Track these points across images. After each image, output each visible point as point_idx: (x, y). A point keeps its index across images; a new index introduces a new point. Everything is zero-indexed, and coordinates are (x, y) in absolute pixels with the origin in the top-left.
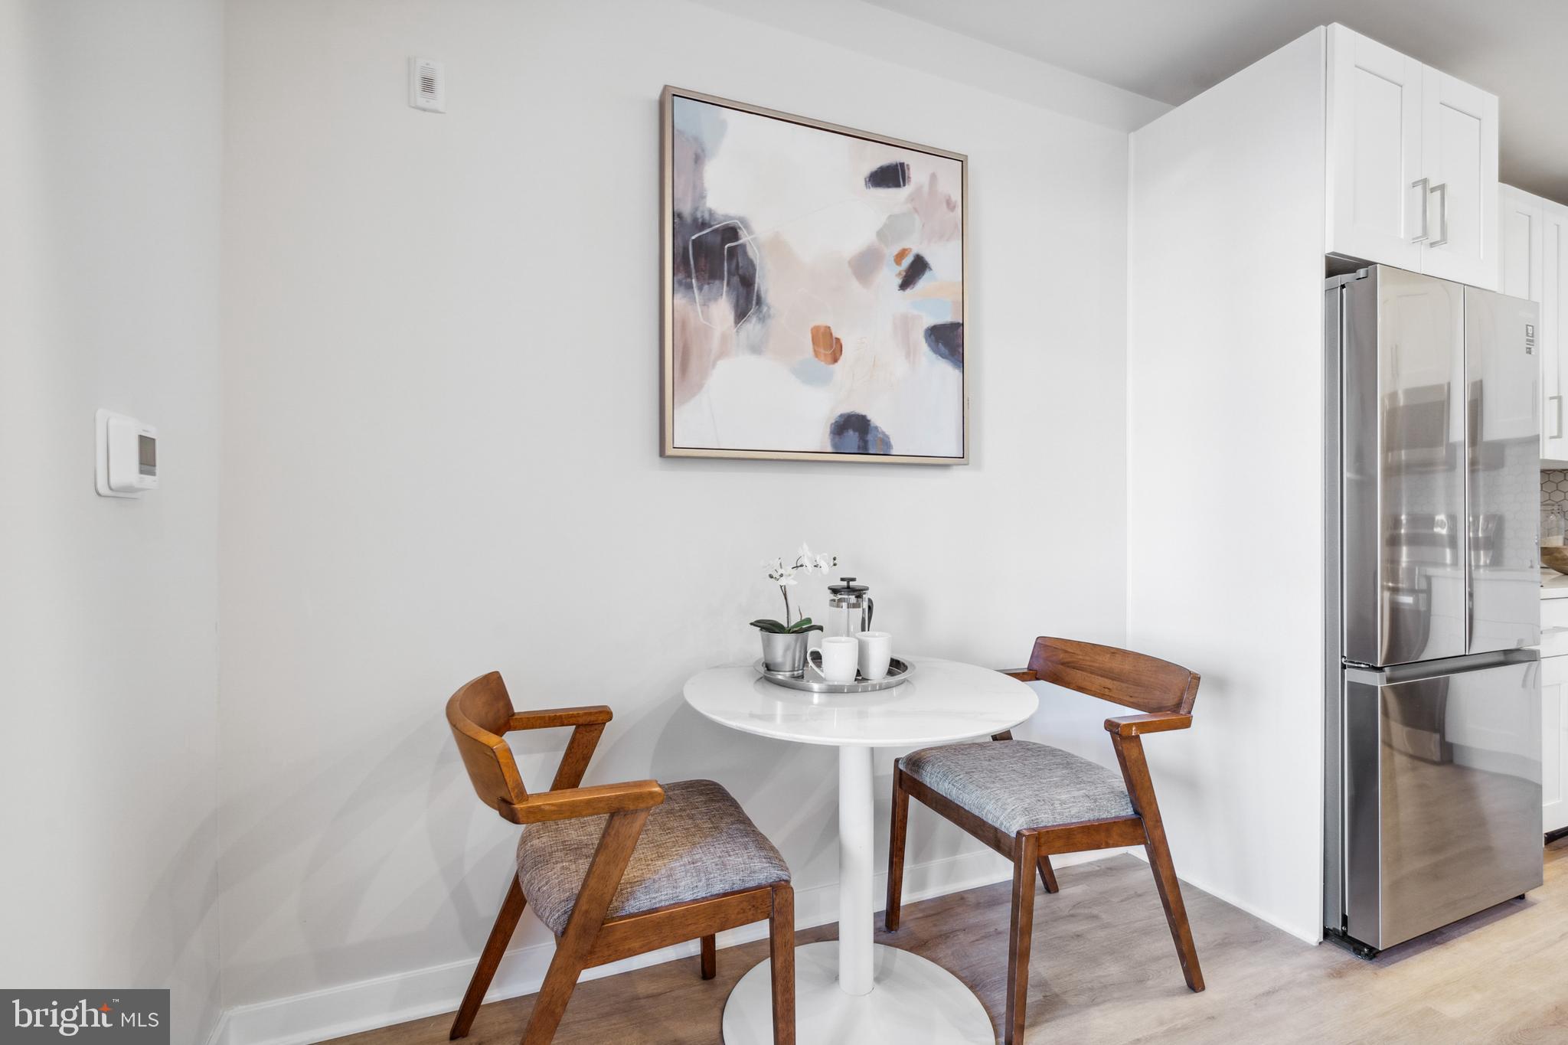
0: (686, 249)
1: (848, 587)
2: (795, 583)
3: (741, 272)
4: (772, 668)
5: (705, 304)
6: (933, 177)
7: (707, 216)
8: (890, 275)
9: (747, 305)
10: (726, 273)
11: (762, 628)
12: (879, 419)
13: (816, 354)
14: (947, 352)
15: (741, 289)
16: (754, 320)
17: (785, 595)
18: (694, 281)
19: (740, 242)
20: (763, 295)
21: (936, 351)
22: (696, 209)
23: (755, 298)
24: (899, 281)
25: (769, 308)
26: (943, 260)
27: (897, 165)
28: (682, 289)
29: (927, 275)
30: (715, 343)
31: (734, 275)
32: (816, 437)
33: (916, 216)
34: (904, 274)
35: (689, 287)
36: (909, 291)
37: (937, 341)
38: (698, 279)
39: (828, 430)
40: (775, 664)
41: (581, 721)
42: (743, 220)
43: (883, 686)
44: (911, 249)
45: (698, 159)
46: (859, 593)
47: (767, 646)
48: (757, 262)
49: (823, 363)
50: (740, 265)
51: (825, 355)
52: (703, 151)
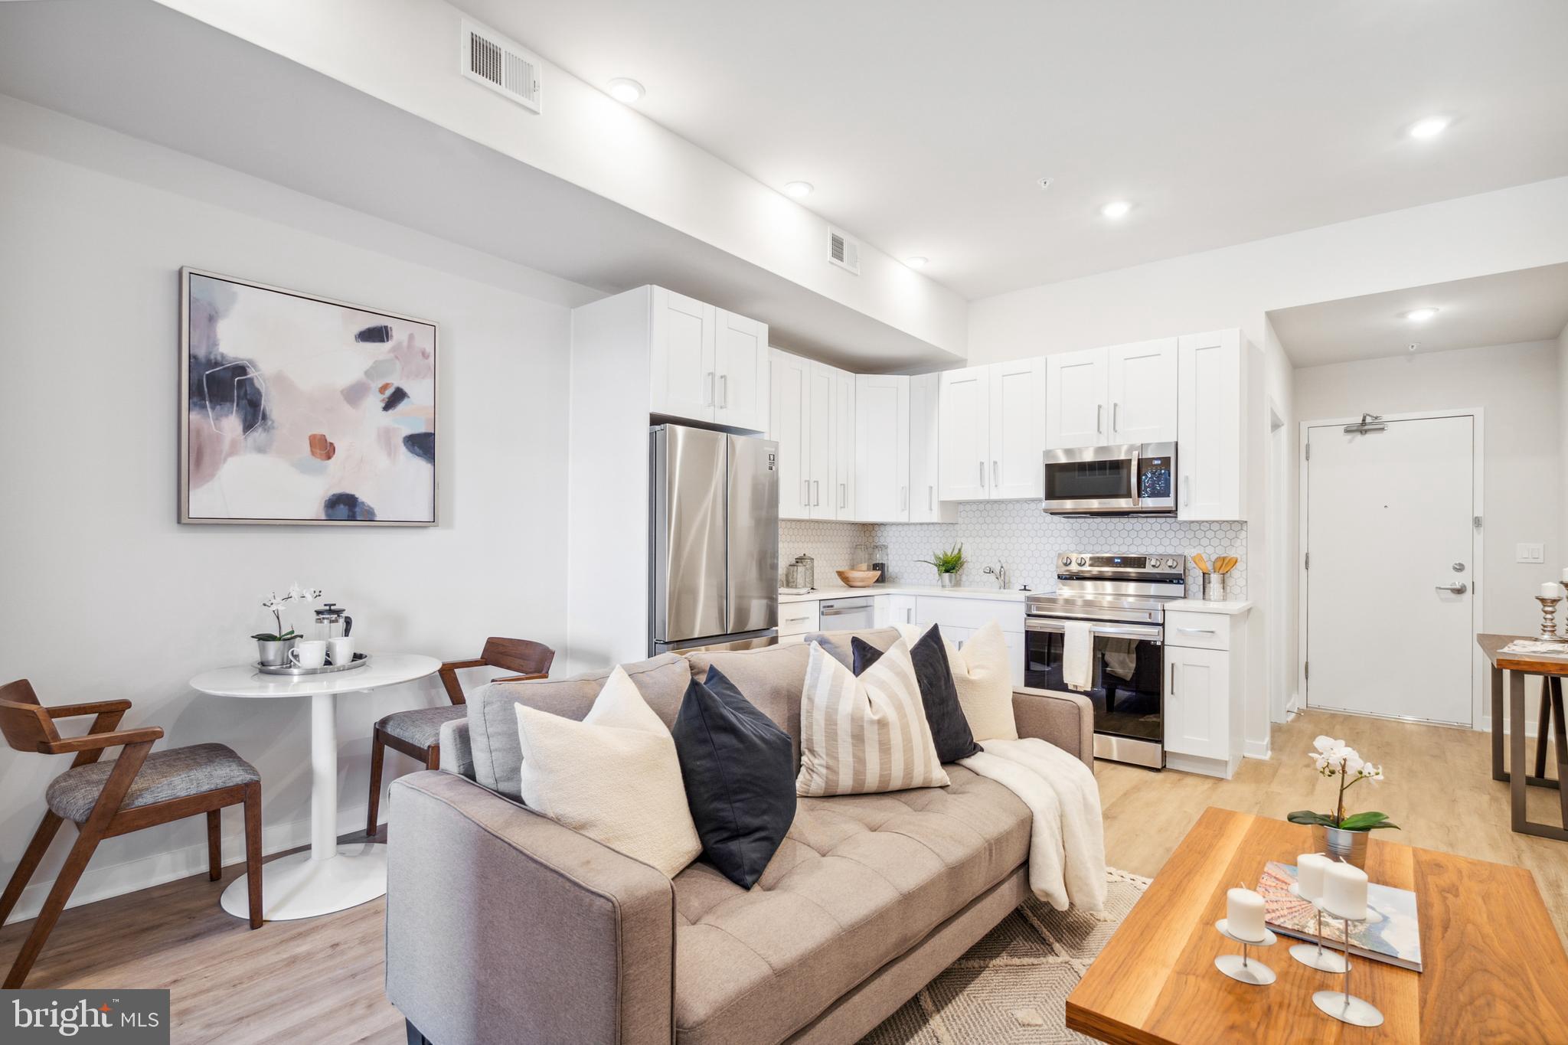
0: (200, 382)
1: (330, 610)
2: (284, 608)
3: (248, 397)
4: (266, 664)
5: (217, 419)
6: (411, 337)
7: (219, 358)
8: (374, 402)
9: (254, 420)
10: (236, 398)
11: (260, 639)
12: (364, 496)
13: (313, 453)
14: (421, 452)
15: (249, 408)
16: (260, 430)
17: (278, 618)
18: (207, 402)
19: (248, 376)
20: (268, 413)
21: (412, 451)
22: (210, 353)
23: (261, 415)
24: (383, 405)
25: (273, 422)
26: (419, 392)
27: (382, 327)
28: (197, 408)
29: (406, 400)
30: (226, 446)
31: (243, 399)
32: (312, 507)
33: (397, 362)
34: (387, 400)
35: (204, 407)
36: (390, 412)
37: (413, 445)
38: (211, 401)
39: (323, 505)
40: (268, 662)
41: (103, 710)
42: (251, 362)
43: (346, 667)
44: (393, 384)
45: (212, 319)
46: (338, 612)
47: (263, 650)
48: (263, 391)
49: (319, 460)
50: (248, 392)
51: (321, 455)
52: (217, 313)
